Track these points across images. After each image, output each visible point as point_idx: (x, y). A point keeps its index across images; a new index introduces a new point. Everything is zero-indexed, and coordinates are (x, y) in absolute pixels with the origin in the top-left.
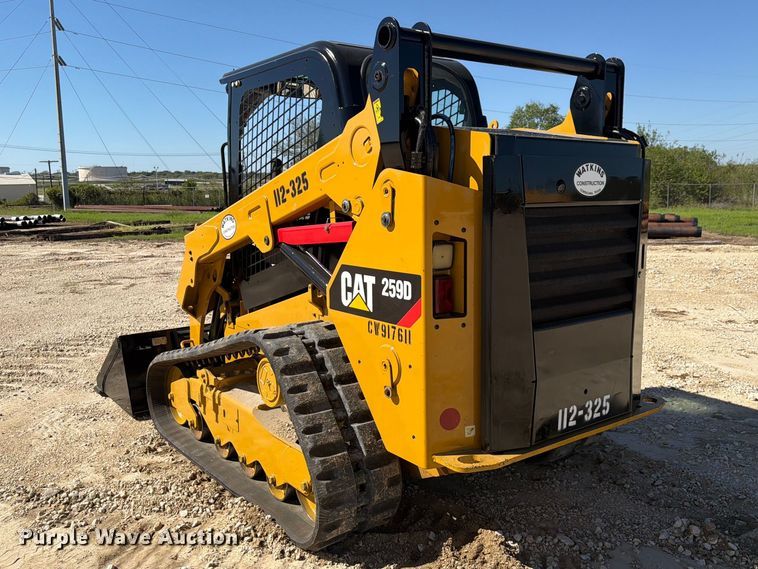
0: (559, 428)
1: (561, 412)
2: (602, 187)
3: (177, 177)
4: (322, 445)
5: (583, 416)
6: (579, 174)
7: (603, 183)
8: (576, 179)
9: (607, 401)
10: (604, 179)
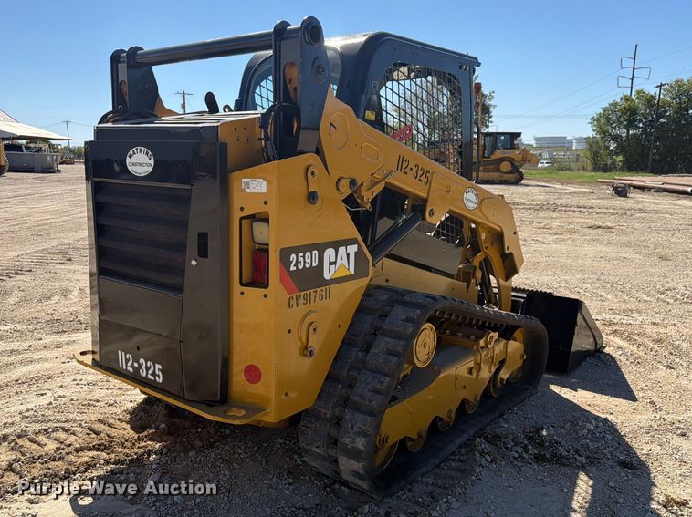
0: (121, 365)
1: (119, 353)
2: (150, 169)
5: (138, 369)
6: (130, 157)
8: (128, 160)
9: (159, 370)
10: (152, 161)
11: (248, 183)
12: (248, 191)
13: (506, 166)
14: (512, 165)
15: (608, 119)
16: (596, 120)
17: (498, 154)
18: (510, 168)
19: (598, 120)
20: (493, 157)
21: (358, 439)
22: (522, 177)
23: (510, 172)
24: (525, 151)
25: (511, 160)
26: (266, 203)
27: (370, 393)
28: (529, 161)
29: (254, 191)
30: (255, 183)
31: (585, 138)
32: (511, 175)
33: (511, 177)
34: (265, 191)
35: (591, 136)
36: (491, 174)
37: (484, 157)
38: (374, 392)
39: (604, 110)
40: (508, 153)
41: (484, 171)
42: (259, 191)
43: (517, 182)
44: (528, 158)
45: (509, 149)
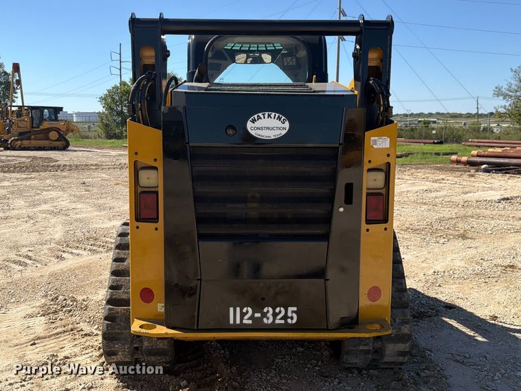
0: (231, 322)
1: (231, 309)
2: (284, 132)
3: (430, 117)
4: (115, 299)
5: (261, 319)
6: (254, 121)
7: (284, 128)
8: (249, 125)
9: (293, 312)
10: (287, 125)
11: (375, 140)
12: (375, 147)
13: (54, 135)
14: (59, 133)
15: (113, 99)
16: (103, 99)
17: (46, 125)
18: (57, 136)
19: (105, 99)
20: (42, 127)
21: (403, 327)
22: (68, 145)
23: (57, 140)
24: (68, 123)
25: (57, 130)
26: (388, 155)
27: (397, 293)
28: (72, 131)
29: (381, 147)
30: (381, 140)
31: (98, 113)
32: (59, 143)
33: (59, 144)
34: (388, 146)
35: (101, 111)
36: (42, 141)
37: (33, 127)
38: (399, 291)
39: (109, 91)
40: (54, 124)
41: (35, 139)
42: (384, 146)
43: (65, 147)
44: (70, 127)
45: (53, 120)
